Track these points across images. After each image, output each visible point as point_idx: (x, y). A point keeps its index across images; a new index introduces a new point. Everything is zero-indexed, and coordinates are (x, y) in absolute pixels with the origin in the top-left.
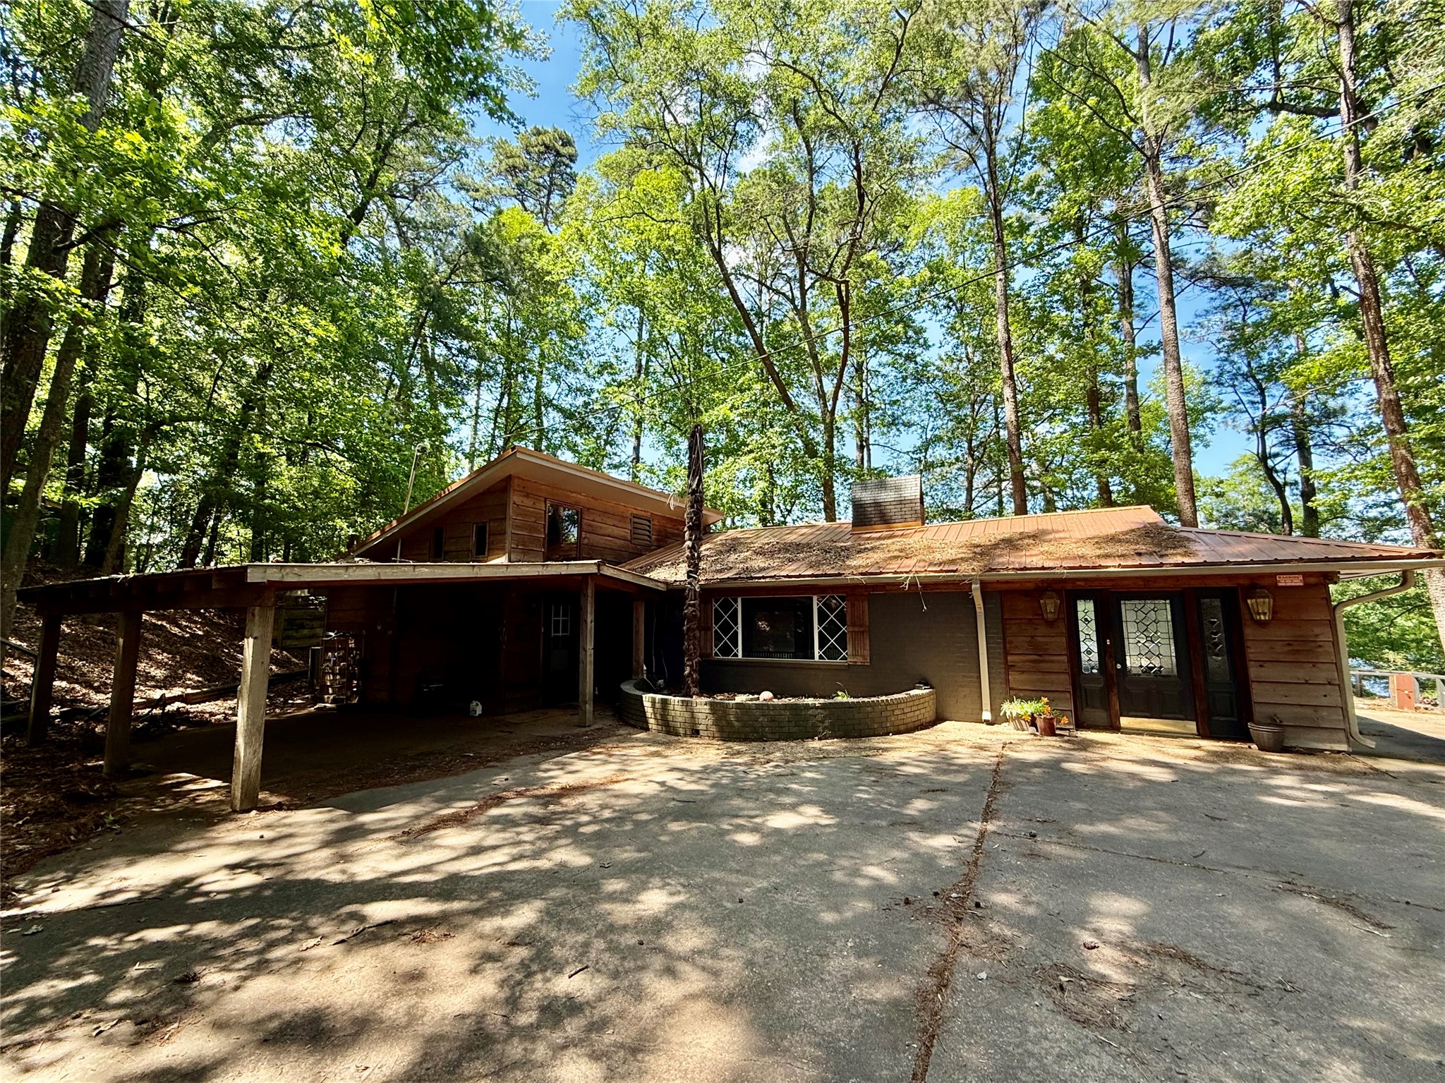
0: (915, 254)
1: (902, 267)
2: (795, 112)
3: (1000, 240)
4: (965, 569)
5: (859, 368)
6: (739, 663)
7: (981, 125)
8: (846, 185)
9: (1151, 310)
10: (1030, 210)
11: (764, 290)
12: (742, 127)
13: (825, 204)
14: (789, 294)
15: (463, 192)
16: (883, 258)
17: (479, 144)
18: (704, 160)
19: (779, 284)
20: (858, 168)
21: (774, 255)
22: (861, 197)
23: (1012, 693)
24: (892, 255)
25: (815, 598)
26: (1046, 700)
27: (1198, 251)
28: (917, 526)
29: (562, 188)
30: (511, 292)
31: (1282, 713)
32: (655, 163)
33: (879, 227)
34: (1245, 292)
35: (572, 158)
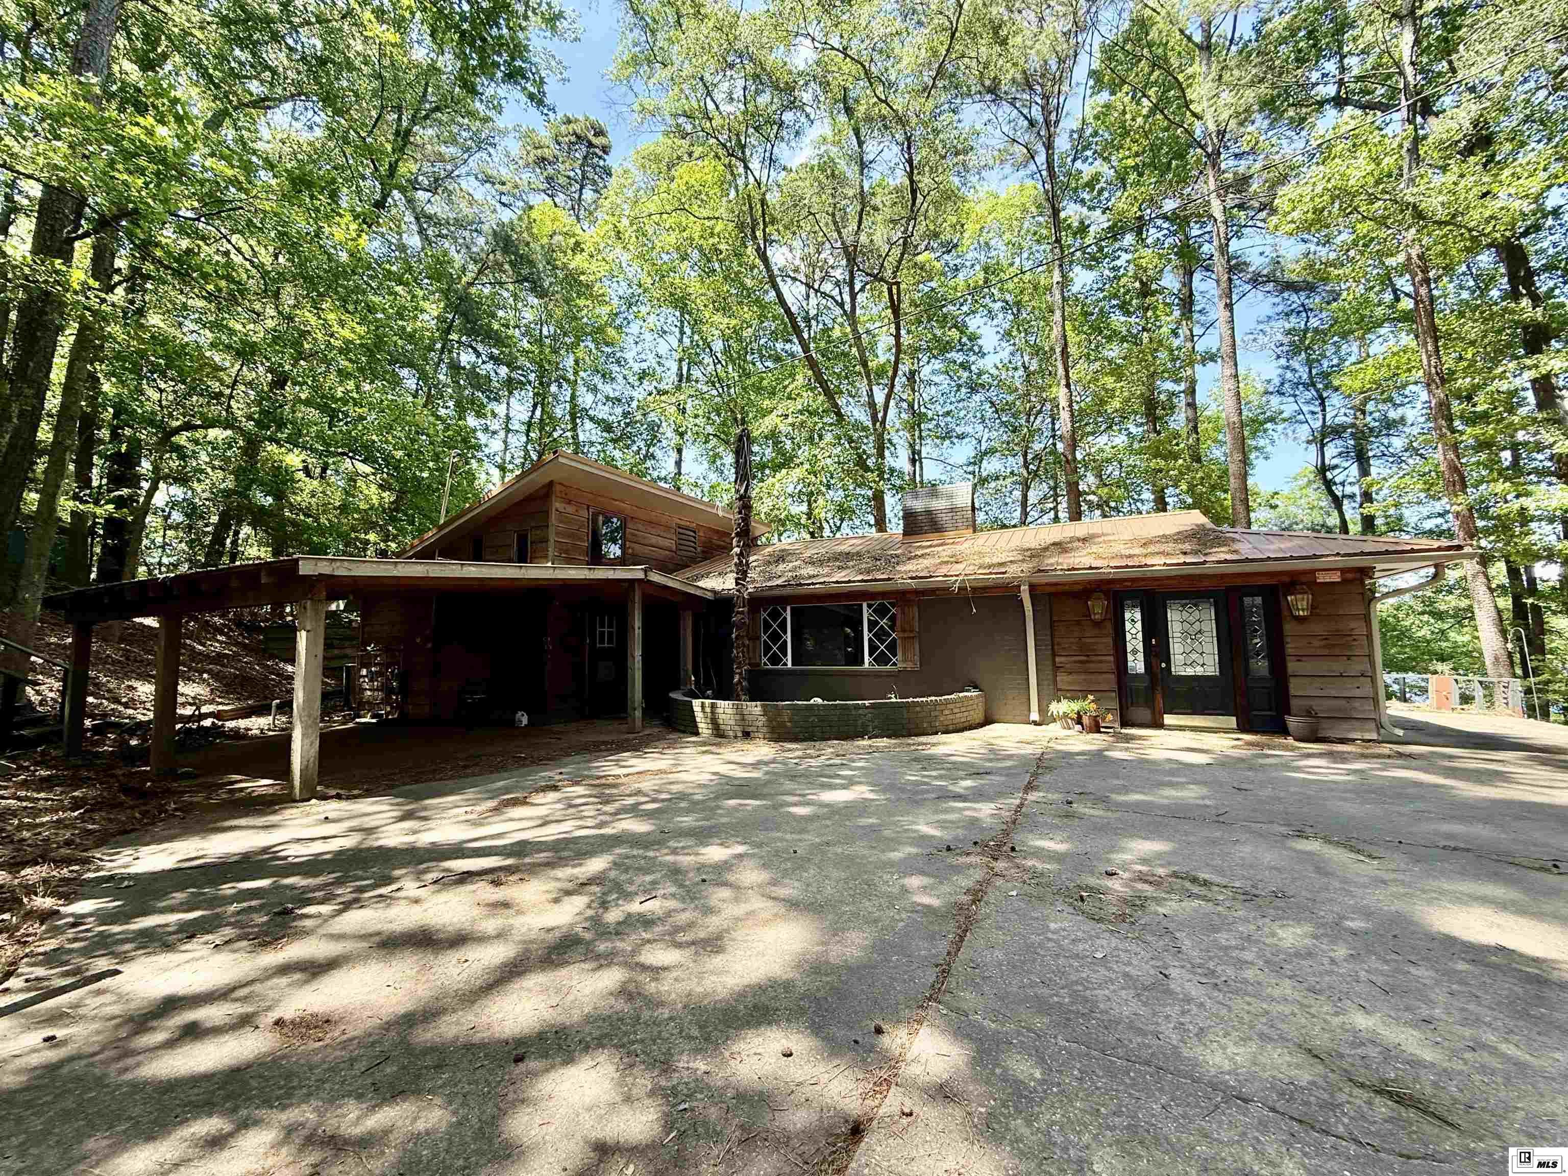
0: (969, 256)
1: (957, 270)
2: (845, 100)
3: (1058, 241)
4: (1013, 571)
5: (912, 376)
6: (789, 671)
7: (1040, 119)
8: (898, 181)
9: (1212, 316)
10: (1090, 209)
11: (812, 294)
12: (788, 117)
13: (877, 201)
14: (838, 298)
15: (488, 185)
16: (938, 259)
17: (504, 133)
18: (748, 153)
19: (827, 287)
20: (910, 161)
21: (823, 256)
22: (914, 192)
23: (1058, 694)
24: (946, 257)
25: (865, 605)
26: (1091, 697)
27: (1261, 254)
28: (969, 533)
29: (594, 183)
30: (542, 293)
31: (1316, 705)
32: (696, 155)
33: (932, 228)
34: (1308, 297)
35: (605, 150)
